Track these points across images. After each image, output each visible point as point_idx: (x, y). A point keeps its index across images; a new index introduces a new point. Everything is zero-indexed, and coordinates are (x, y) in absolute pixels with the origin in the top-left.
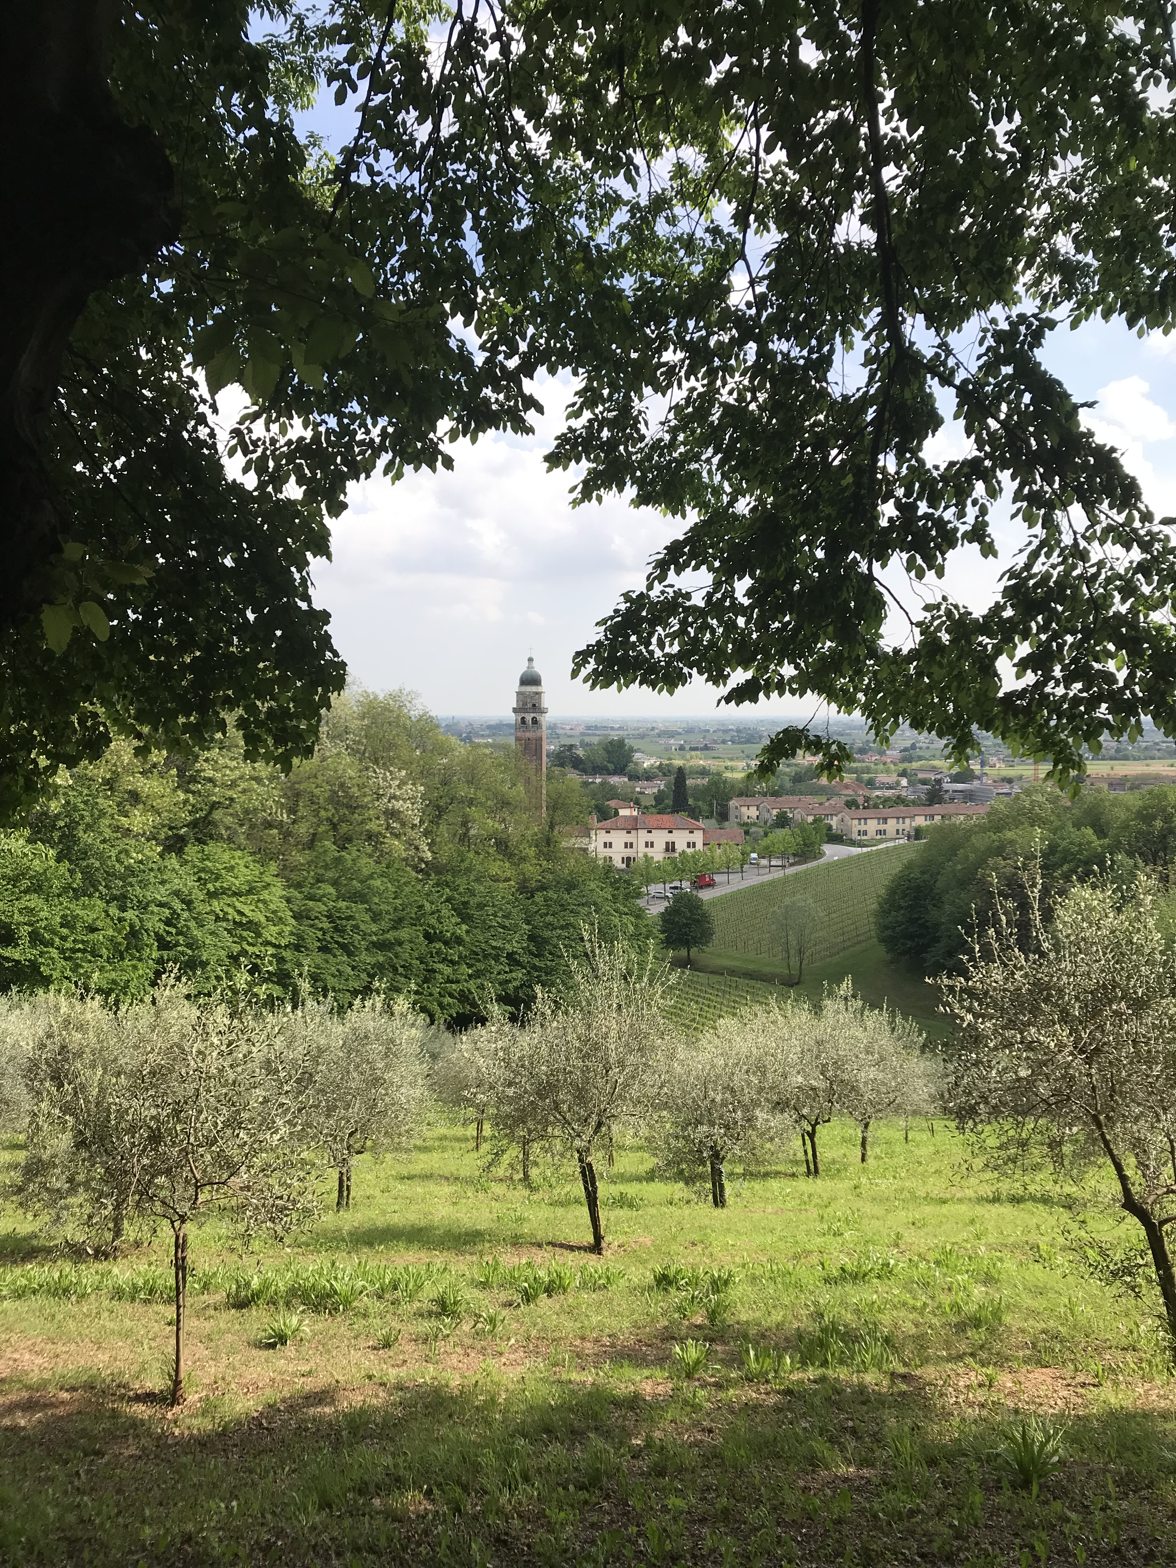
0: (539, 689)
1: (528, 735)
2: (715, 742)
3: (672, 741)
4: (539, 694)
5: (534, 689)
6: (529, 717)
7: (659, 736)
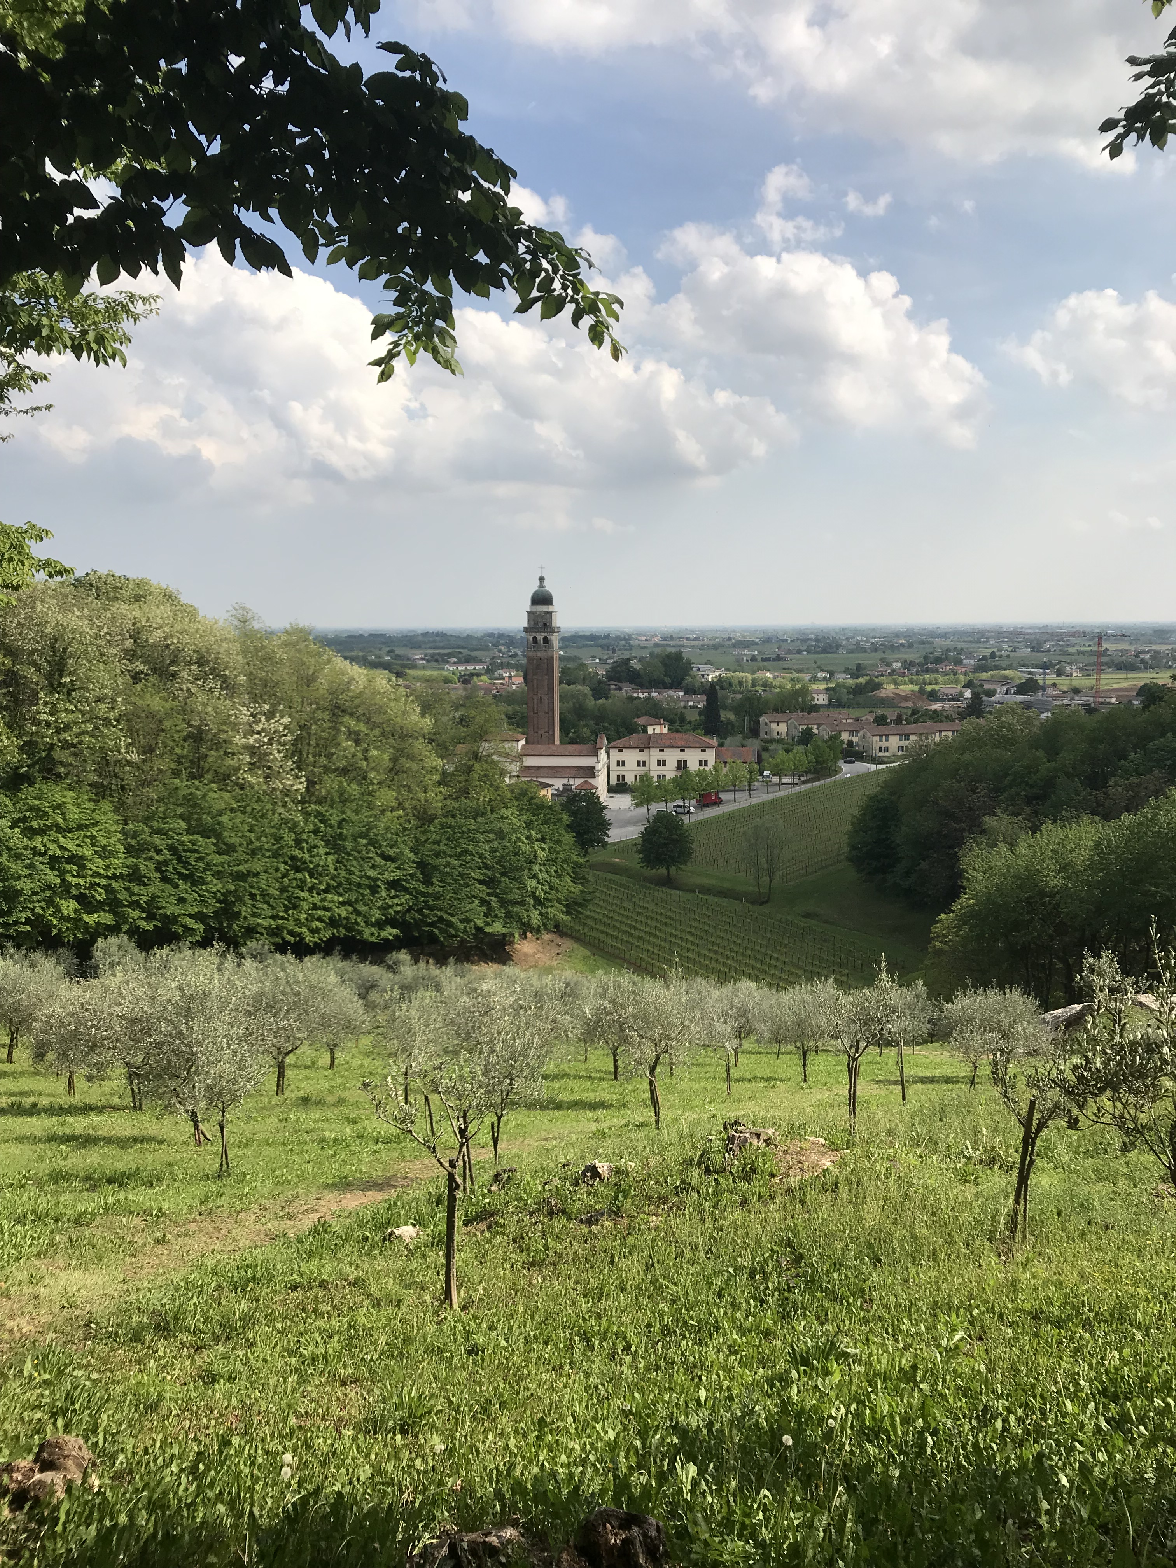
0: (551, 608)
1: (539, 654)
2: (789, 652)
3: (746, 652)
4: (550, 613)
5: (545, 608)
6: (540, 637)
7: (734, 646)
